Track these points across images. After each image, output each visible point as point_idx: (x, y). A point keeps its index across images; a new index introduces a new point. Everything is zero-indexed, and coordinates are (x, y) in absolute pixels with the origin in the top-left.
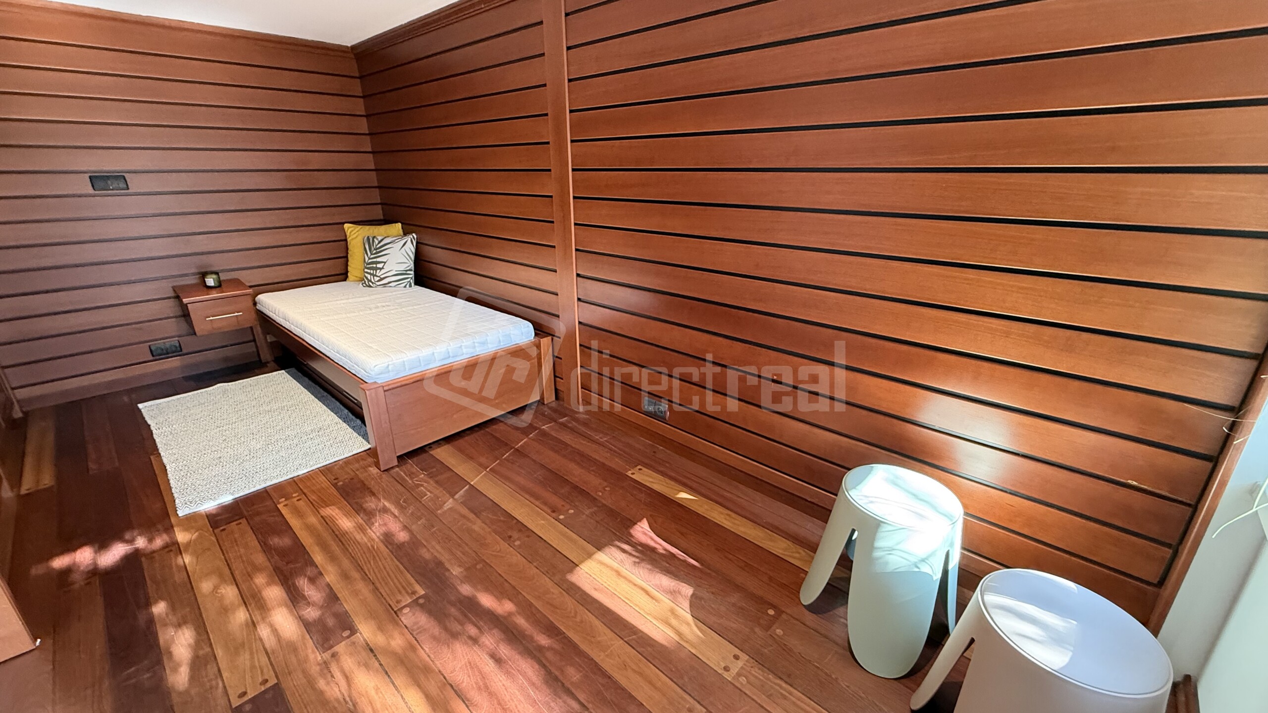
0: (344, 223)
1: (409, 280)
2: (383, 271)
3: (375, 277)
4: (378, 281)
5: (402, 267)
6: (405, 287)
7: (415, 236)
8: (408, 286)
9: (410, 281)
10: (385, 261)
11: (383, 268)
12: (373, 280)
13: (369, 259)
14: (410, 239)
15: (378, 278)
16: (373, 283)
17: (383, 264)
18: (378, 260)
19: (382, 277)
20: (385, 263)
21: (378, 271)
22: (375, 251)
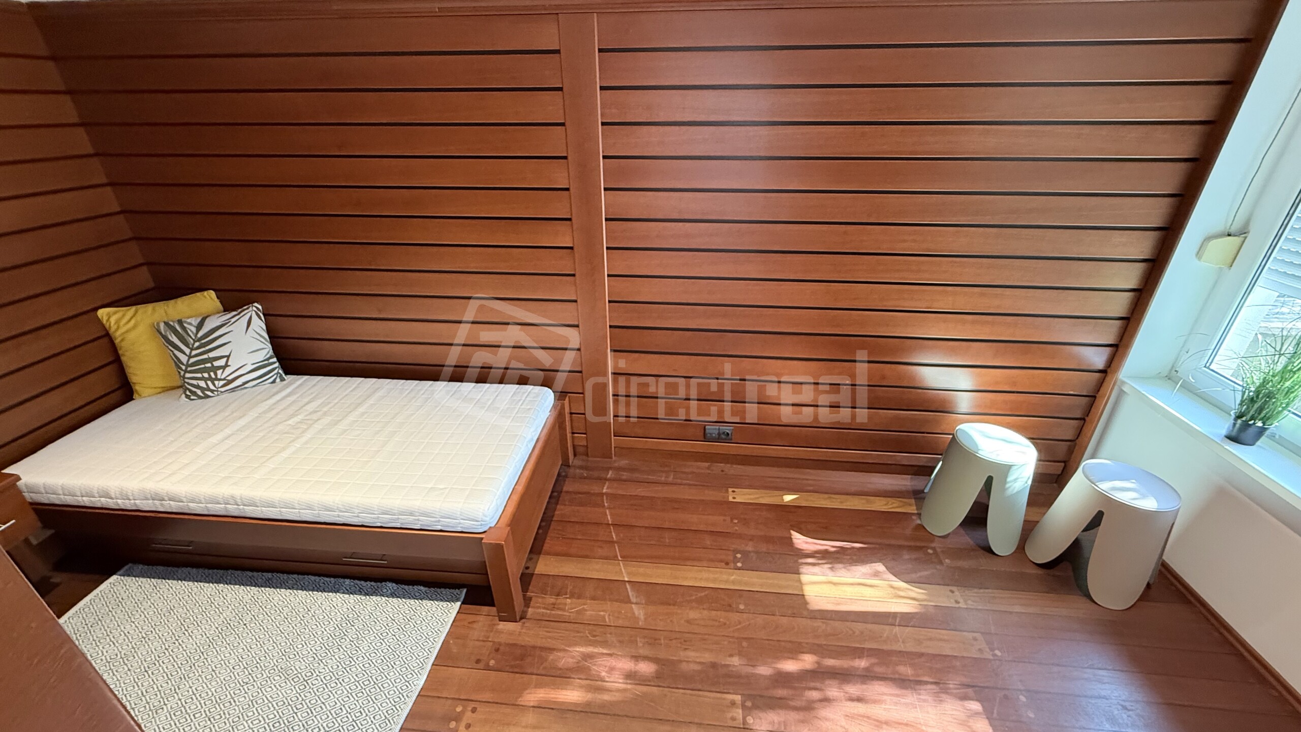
0: (96, 309)
1: (276, 371)
2: (228, 371)
3: (216, 383)
4: (222, 386)
5: (261, 356)
6: (274, 382)
7: (260, 307)
8: (278, 380)
9: (278, 373)
10: (228, 354)
11: (227, 365)
12: (212, 387)
13: (190, 357)
14: (254, 312)
15: (222, 383)
16: (212, 391)
17: (225, 359)
18: (212, 355)
19: (230, 378)
20: (228, 357)
21: (219, 372)
22: (197, 344)
